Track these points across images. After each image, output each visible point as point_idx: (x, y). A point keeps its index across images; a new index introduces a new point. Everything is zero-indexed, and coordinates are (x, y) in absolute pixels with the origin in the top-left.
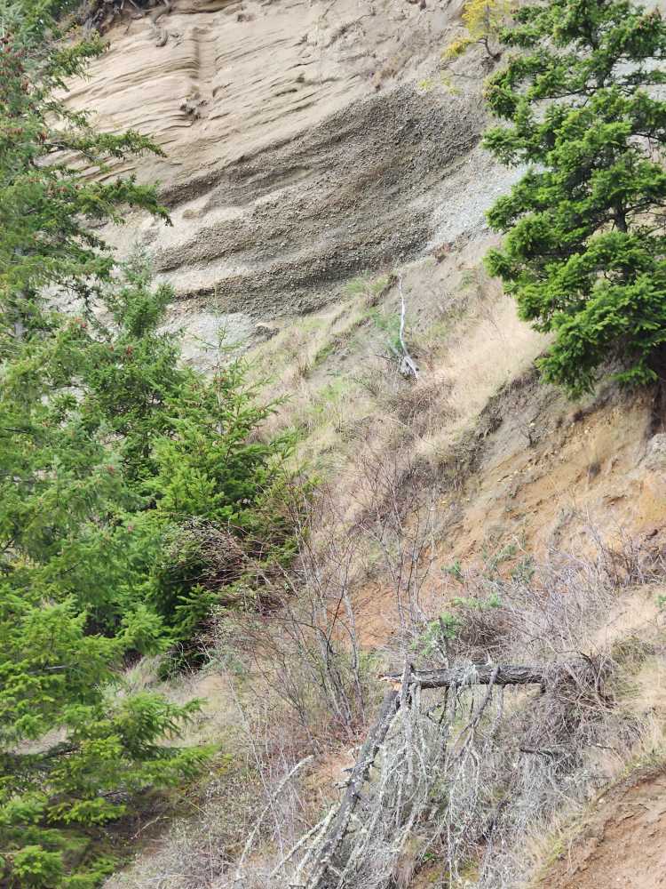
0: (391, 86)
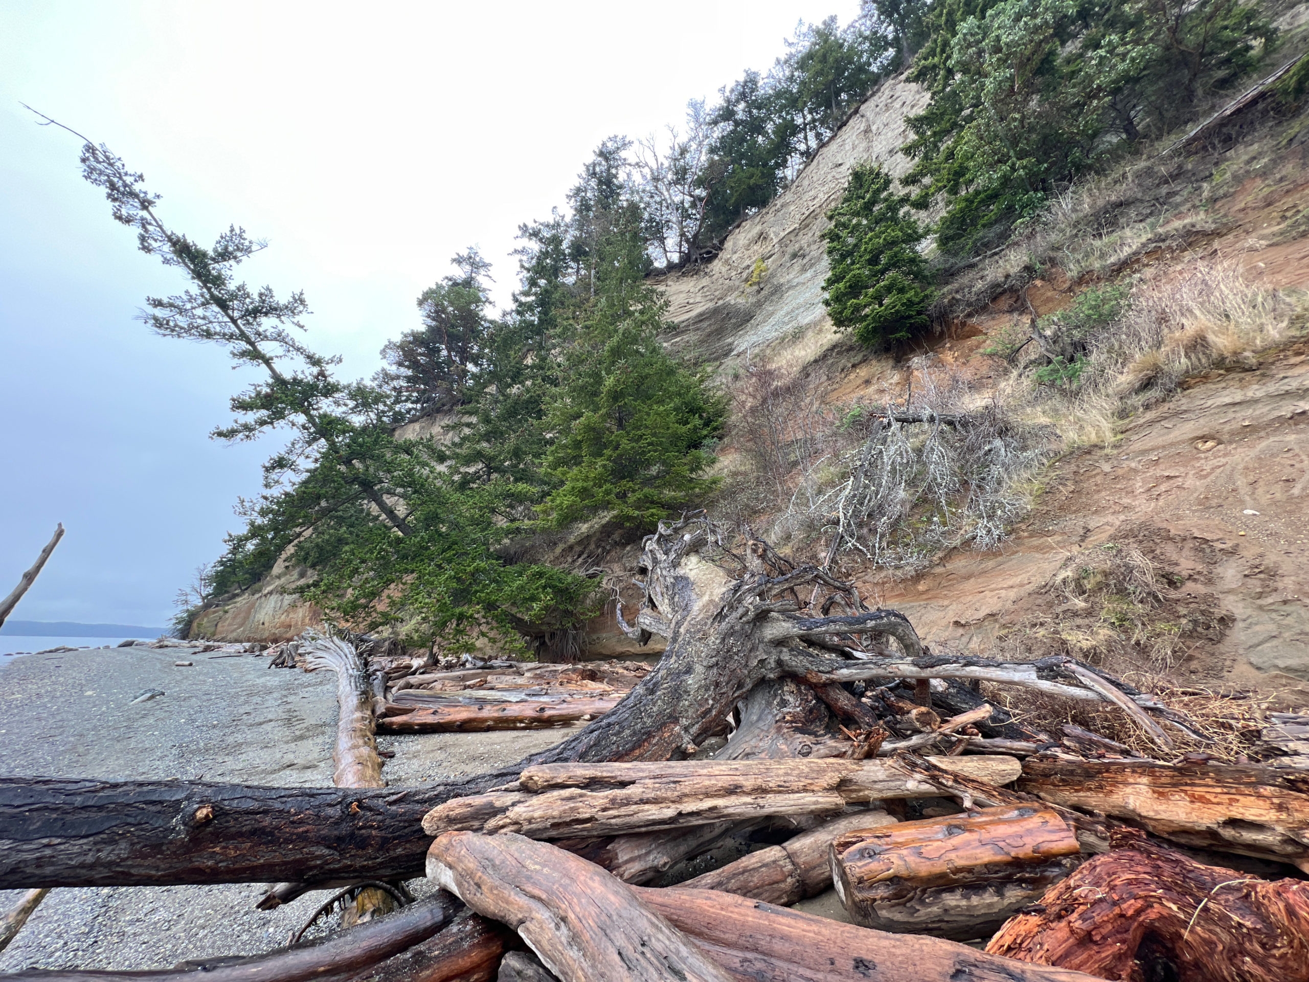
0: (721, 302)
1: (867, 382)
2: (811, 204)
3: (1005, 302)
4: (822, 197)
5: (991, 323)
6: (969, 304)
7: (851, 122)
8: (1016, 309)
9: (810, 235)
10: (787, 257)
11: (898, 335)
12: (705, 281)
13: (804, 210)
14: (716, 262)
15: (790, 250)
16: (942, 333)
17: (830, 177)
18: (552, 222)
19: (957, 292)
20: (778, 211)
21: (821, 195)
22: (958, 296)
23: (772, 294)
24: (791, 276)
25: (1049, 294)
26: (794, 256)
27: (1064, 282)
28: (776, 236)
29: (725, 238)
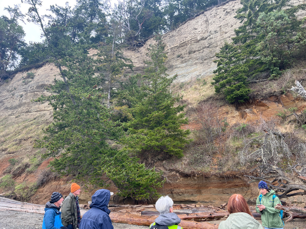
1: (227, 113)
2: (184, 39)
3: (273, 99)
4: (189, 38)
5: (269, 104)
6: (262, 97)
7: (200, 15)
8: (277, 102)
9: (185, 51)
10: (175, 56)
11: (241, 101)
12: (138, 55)
13: (181, 40)
14: (142, 48)
15: (177, 53)
16: (252, 102)
17: (192, 32)
18: (64, 8)
19: (258, 91)
20: (170, 37)
21: (189, 37)
22: (259, 93)
23: (169, 68)
24: (177, 63)
25: (288, 100)
26: (179, 56)
27: (292, 98)
28: (170, 46)
29: (147, 40)
